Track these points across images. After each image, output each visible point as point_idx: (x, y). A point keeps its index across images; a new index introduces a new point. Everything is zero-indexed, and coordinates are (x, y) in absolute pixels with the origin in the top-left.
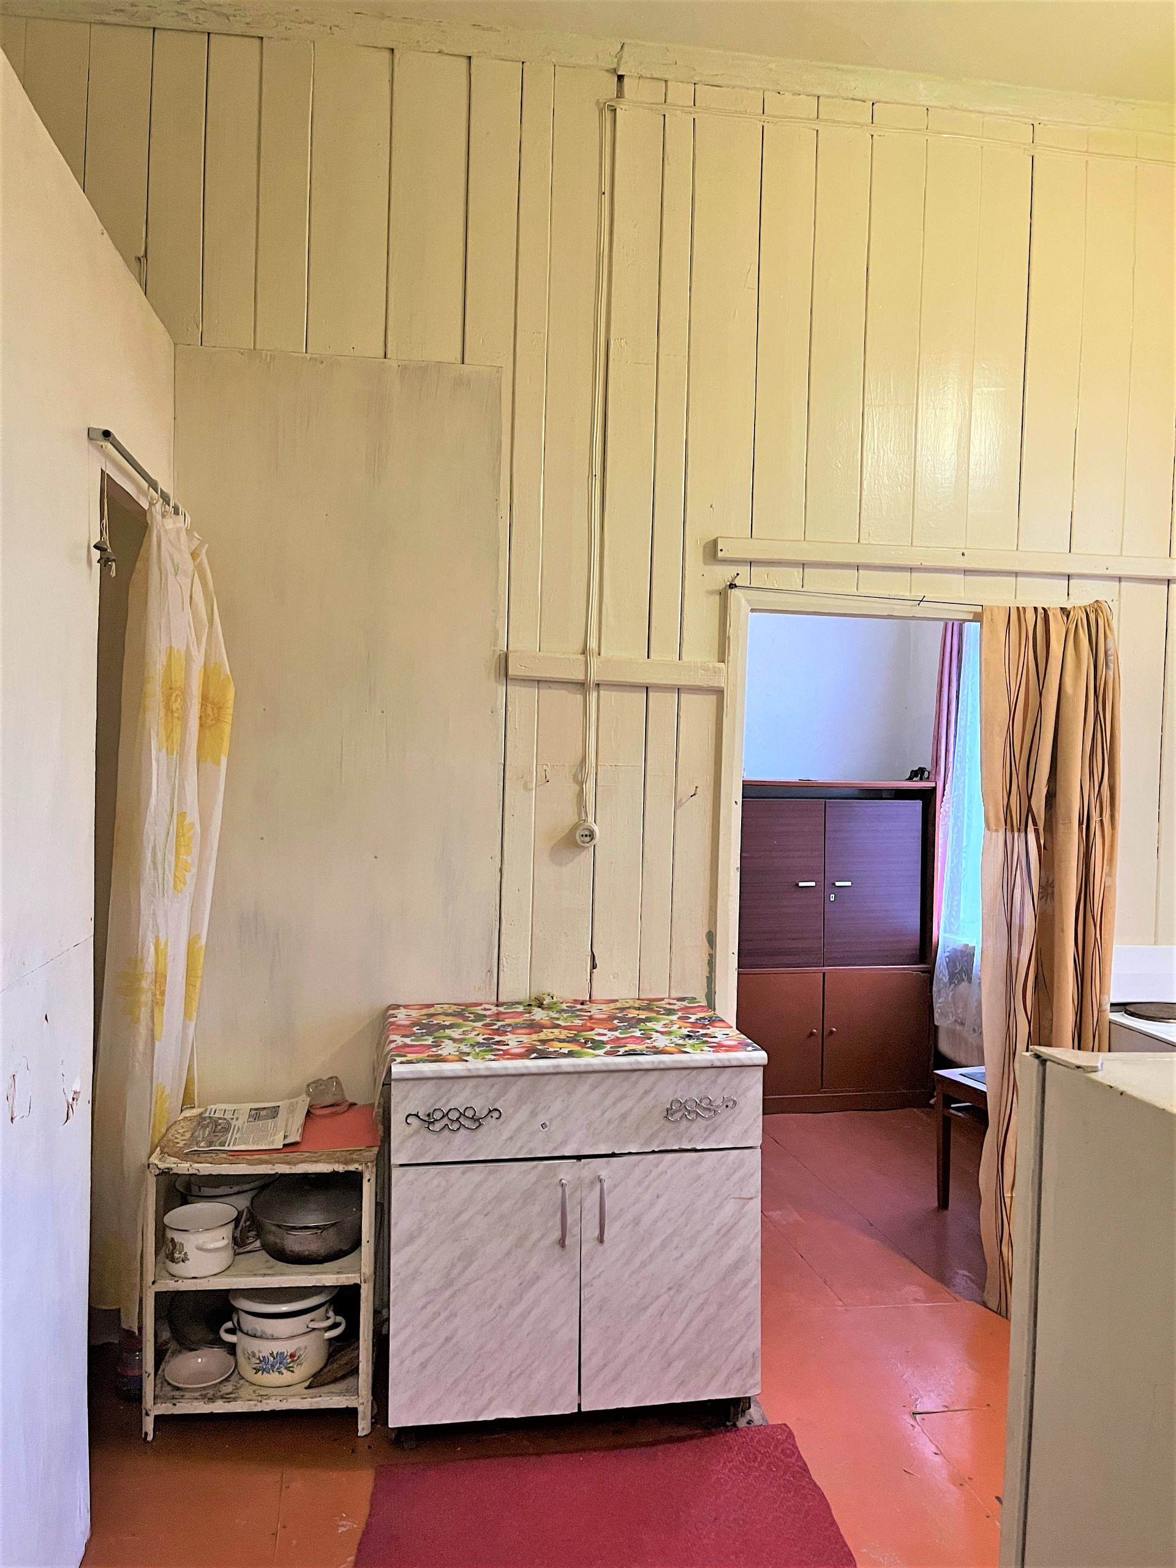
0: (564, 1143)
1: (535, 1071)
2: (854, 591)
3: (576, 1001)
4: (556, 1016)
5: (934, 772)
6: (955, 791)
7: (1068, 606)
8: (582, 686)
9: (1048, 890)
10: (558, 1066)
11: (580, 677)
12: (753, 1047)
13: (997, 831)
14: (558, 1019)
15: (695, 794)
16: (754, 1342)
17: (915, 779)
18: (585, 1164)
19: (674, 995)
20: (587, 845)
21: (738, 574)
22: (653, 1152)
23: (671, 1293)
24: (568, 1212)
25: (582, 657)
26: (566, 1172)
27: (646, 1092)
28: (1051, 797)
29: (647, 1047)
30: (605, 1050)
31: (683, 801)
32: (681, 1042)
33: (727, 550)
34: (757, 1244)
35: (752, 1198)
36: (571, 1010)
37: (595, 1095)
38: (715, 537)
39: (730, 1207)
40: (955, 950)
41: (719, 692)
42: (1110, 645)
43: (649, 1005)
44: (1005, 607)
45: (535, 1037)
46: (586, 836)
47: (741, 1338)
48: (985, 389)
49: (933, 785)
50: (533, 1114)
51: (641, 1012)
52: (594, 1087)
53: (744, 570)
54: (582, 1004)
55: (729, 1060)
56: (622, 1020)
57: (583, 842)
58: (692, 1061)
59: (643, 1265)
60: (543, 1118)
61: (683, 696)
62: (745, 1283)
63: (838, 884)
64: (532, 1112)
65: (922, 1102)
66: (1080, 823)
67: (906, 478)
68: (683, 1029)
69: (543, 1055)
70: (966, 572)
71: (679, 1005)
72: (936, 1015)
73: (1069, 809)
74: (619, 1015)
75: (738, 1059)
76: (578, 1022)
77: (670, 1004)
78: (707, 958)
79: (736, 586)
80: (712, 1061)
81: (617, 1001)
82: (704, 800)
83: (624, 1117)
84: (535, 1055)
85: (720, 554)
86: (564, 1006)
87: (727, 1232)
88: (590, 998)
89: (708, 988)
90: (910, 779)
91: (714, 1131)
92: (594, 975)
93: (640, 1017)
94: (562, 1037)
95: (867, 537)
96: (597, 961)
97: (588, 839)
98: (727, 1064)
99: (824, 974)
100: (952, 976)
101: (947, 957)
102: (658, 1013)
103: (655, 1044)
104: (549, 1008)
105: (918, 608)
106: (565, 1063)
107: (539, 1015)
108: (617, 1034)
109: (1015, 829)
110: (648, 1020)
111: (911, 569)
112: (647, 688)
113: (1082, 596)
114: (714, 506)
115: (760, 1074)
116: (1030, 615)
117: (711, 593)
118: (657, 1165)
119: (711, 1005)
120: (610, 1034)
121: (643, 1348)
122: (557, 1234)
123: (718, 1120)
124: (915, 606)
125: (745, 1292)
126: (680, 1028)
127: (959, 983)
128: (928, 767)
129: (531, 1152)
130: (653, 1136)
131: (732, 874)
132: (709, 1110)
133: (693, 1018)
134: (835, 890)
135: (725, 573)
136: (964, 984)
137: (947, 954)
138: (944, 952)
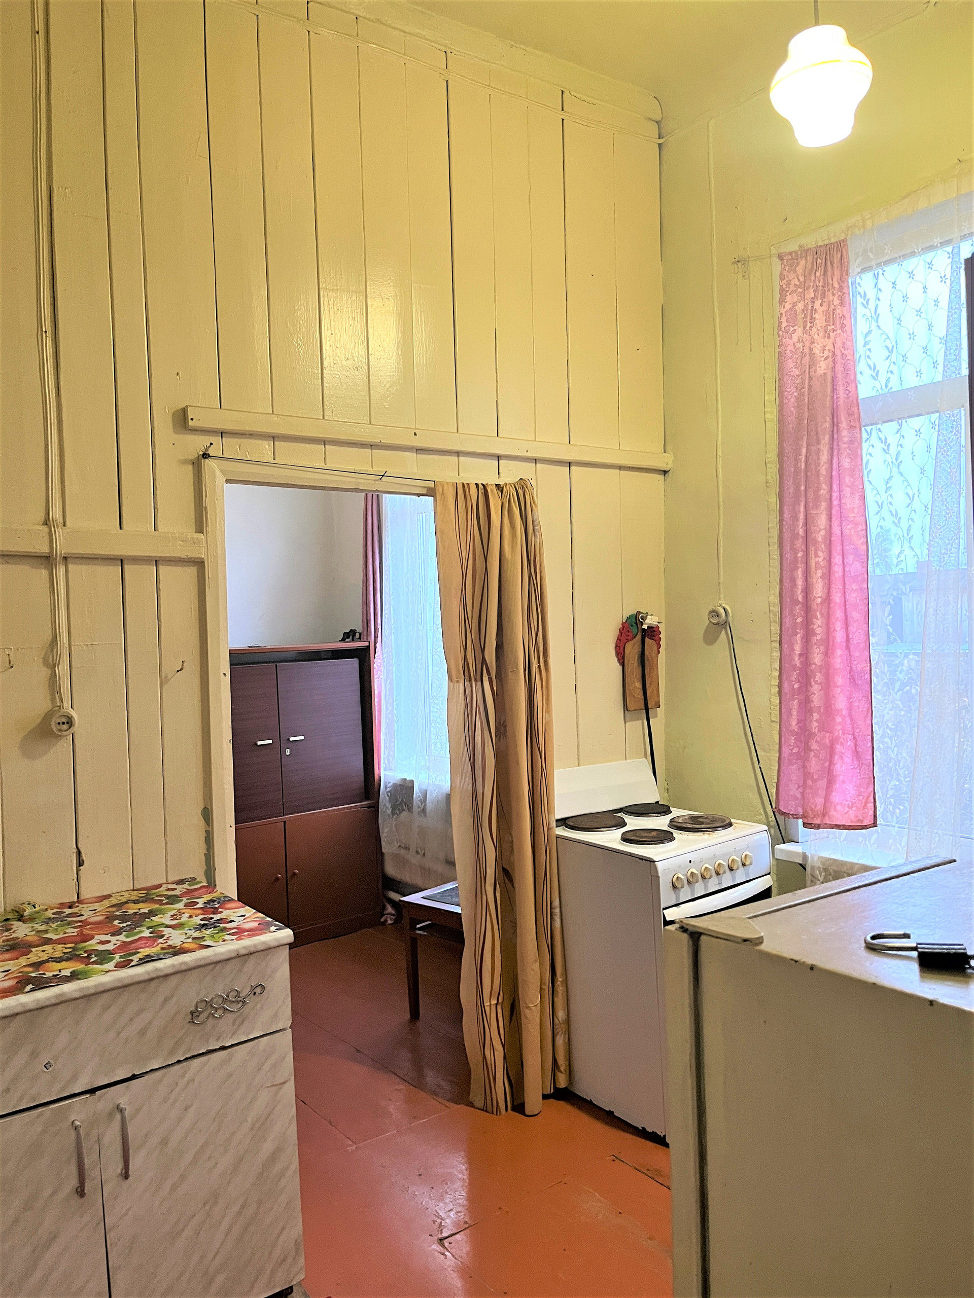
0: (75, 1078)
1: (32, 1006)
2: (322, 465)
3: (62, 905)
4: (43, 928)
5: (365, 634)
6: (385, 649)
7: (502, 483)
8: (47, 560)
9: (503, 730)
10: (61, 995)
11: (45, 550)
12: (276, 925)
13: (458, 682)
14: (46, 932)
15: (181, 669)
16: (296, 1229)
17: (347, 640)
18: (100, 1097)
19: (171, 879)
20: (64, 733)
21: (211, 444)
22: (179, 1062)
23: (207, 1207)
24: (85, 1153)
25: (45, 529)
26: (79, 1112)
27: (166, 1000)
28: (499, 648)
29: (162, 949)
30: (114, 962)
31: (169, 677)
32: (197, 934)
33: (197, 419)
34: (293, 1129)
35: (284, 1083)
36: (59, 918)
37: (109, 1016)
38: (184, 406)
39: (264, 1097)
40: (395, 785)
41: (200, 564)
42: (535, 517)
43: (148, 895)
44: (453, 483)
45: (23, 961)
46: (63, 723)
47: (283, 1229)
48: (422, 286)
49: (366, 644)
50: (34, 1055)
51: (140, 905)
52: (105, 1008)
53: (216, 440)
54: (70, 907)
55: (255, 946)
56: (123, 918)
57: (60, 730)
58: (216, 955)
59: (174, 1188)
60: (44, 1058)
61: (161, 567)
62: (282, 1174)
63: (292, 739)
64: (32, 1053)
65: (376, 921)
66: (525, 670)
67: (361, 361)
68: (195, 918)
69: (40, 984)
70: (419, 450)
71: (179, 890)
72: (383, 843)
73: (516, 658)
74: (117, 913)
75: (264, 943)
76: (72, 931)
77: (168, 890)
78: (204, 835)
79: (210, 456)
80: (237, 950)
81: (110, 896)
82: (191, 675)
83: (142, 1033)
84: (30, 986)
85: (191, 423)
86: (49, 914)
87: (262, 1127)
88: (78, 898)
89: (206, 865)
90: (343, 640)
91: (243, 1022)
92: (81, 873)
93: (142, 911)
94: (58, 954)
95: (330, 414)
96: (84, 856)
97: (65, 727)
98: (253, 950)
99: (285, 822)
100: (394, 808)
101: (389, 792)
102: (160, 902)
103: (170, 943)
104: (32, 919)
105: (380, 482)
106: (69, 988)
107: (21, 930)
108: (122, 938)
109: (473, 679)
110: (152, 913)
111: (372, 446)
112: (122, 560)
113: (510, 474)
114: (180, 374)
115: (286, 952)
116: (473, 489)
117: (184, 462)
118: (183, 1076)
119: (211, 885)
120: (114, 939)
121: (181, 1275)
122: (74, 1182)
123: (247, 1009)
124: (378, 480)
125: (283, 1182)
126: (191, 917)
127: (400, 813)
128: (359, 628)
129: (34, 1100)
130: (177, 1045)
131: (225, 746)
132: (238, 1002)
133: (201, 902)
134: (290, 744)
135: (199, 443)
136: (405, 814)
137: (388, 789)
138: (386, 789)
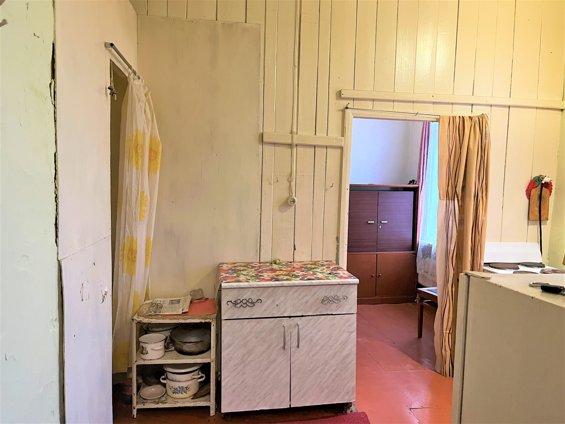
0: (285, 311)
1: (274, 285)
2: (392, 110)
3: (288, 262)
4: (281, 267)
5: (418, 181)
6: (426, 188)
7: (472, 116)
8: (290, 146)
9: (462, 222)
10: (282, 284)
11: (290, 142)
12: (354, 277)
13: (443, 200)
14: (282, 268)
15: (332, 186)
16: (353, 383)
17: (411, 184)
18: (292, 320)
19: (324, 260)
20: (292, 205)
21: (349, 103)
22: (317, 315)
23: (324, 366)
24: (286, 336)
25: (291, 135)
26: (286, 322)
27: (315, 293)
28: (464, 187)
29: (315, 277)
30: (299, 278)
31: (328, 189)
32: (327, 276)
33: (345, 94)
34: (355, 348)
35: (353, 332)
36: (286, 265)
37: (296, 294)
38: (340, 89)
39: (345, 335)
40: (425, 246)
41: (342, 148)
42: (487, 131)
43: (315, 263)
44: (448, 116)
45: (274, 274)
46: (292, 201)
47: (349, 382)
48: (442, 33)
49: (418, 186)
51: (312, 265)
52: (296, 292)
53: (351, 102)
54: (291, 263)
55: (345, 282)
56: (305, 268)
57: (291, 204)
58: (331, 282)
59: (313, 356)
60: (277, 303)
61: (328, 149)
62: (350, 363)
63: (382, 222)
64: (273, 300)
65: (412, 301)
66: (474, 197)
67: (412, 67)
68: (328, 271)
69: (277, 280)
70: (434, 103)
71: (326, 263)
72: (417, 269)
73: (470, 192)
74: (304, 266)
75: (348, 282)
76: (289, 269)
77: (322, 263)
78: (336, 246)
79: (348, 108)
80: (339, 282)
81: (303, 262)
82: (336, 188)
83: (307, 302)
84: (274, 280)
85: (342, 96)
86: (284, 263)
87: (344, 344)
88: (293, 261)
89: (336, 257)
90: (409, 184)
91: (339, 307)
92: (295, 252)
93: (312, 267)
94: (284, 274)
95: (397, 90)
96: (296, 247)
97: (293, 203)
98: (344, 283)
99: (377, 255)
100: (424, 255)
101: (422, 248)
102: (318, 266)
103: (317, 276)
104: (279, 264)
105: (415, 116)
106: (285, 283)
107: (275, 266)
108: (304, 273)
109: (450, 199)
110: (315, 268)
111: (413, 102)
112: (315, 146)
113: (477, 112)
114: (340, 78)
115: (356, 287)
116: (457, 119)
117: (339, 110)
118: (318, 320)
119: (337, 263)
120: (301, 273)
121: (313, 386)
122: (282, 345)
123: (341, 303)
125: (350, 366)
126: (327, 271)
127: (426, 258)
128: (416, 179)
129: (272, 315)
130: (317, 309)
131: (346, 215)
132: (338, 300)
133: (331, 268)
134: (381, 224)
135: (344, 103)
136: (428, 258)
137: (422, 247)
138: (421, 247)
